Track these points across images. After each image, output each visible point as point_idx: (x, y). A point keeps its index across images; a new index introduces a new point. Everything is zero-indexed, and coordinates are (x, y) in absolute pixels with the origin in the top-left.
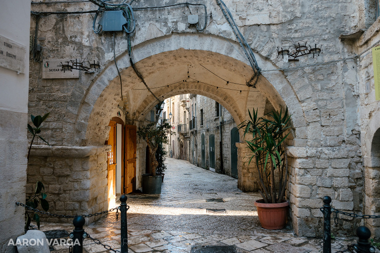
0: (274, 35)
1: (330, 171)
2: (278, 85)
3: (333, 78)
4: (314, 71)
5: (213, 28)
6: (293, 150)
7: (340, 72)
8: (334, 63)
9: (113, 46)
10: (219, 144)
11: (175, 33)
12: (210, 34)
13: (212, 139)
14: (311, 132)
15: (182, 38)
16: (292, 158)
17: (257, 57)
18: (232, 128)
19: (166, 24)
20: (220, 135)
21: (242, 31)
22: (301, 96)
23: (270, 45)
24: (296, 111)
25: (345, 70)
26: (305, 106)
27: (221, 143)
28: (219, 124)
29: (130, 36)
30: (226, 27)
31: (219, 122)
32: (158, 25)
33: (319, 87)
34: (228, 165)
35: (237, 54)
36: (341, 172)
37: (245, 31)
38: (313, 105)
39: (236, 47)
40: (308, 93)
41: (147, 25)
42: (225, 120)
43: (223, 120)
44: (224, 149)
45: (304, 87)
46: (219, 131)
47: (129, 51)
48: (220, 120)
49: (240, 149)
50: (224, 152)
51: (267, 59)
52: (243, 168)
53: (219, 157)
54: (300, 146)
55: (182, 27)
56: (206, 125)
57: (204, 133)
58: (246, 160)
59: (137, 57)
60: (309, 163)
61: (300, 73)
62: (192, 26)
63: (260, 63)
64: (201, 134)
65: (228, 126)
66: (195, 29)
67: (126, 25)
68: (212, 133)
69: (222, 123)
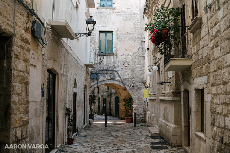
0: (129, 81)
1: (140, 110)
2: (130, 92)
3: (141, 91)
4: (137, 89)
5: (116, 79)
6: (133, 106)
7: (142, 89)
8: (141, 88)
9: (93, 81)
10: (109, 103)
11: (108, 79)
12: (116, 80)
13: (105, 100)
14: (136, 102)
15: (109, 81)
16: (133, 107)
17: (126, 86)
18: (115, 96)
19: (106, 77)
20: (109, 99)
21: (122, 80)
22: (135, 94)
23: (128, 83)
24: (134, 97)
25: (143, 89)
26: (135, 96)
27: (110, 102)
28: (109, 94)
29: (97, 80)
30: (119, 79)
31: (109, 93)
32: (104, 77)
33: (138, 92)
34: (113, 112)
35: (121, 85)
36: (142, 110)
37: (123, 80)
38: (137, 96)
39: (121, 83)
40: (136, 94)
41: (101, 77)
42: (112, 92)
43: (111, 92)
44: (112, 105)
45: (135, 92)
46: (109, 97)
47: (97, 83)
48: (110, 92)
49: (120, 105)
50: (111, 106)
51: (128, 86)
52: (121, 112)
53: (109, 108)
54: (134, 105)
55: (109, 78)
56: (101, 93)
57: (100, 97)
58: (122, 109)
59: (99, 84)
60: (136, 108)
61: (134, 89)
62: (112, 78)
63: (126, 87)
64: (98, 97)
65: (114, 95)
66: (113, 79)
67: (97, 77)
68: (105, 97)
69: (111, 93)
